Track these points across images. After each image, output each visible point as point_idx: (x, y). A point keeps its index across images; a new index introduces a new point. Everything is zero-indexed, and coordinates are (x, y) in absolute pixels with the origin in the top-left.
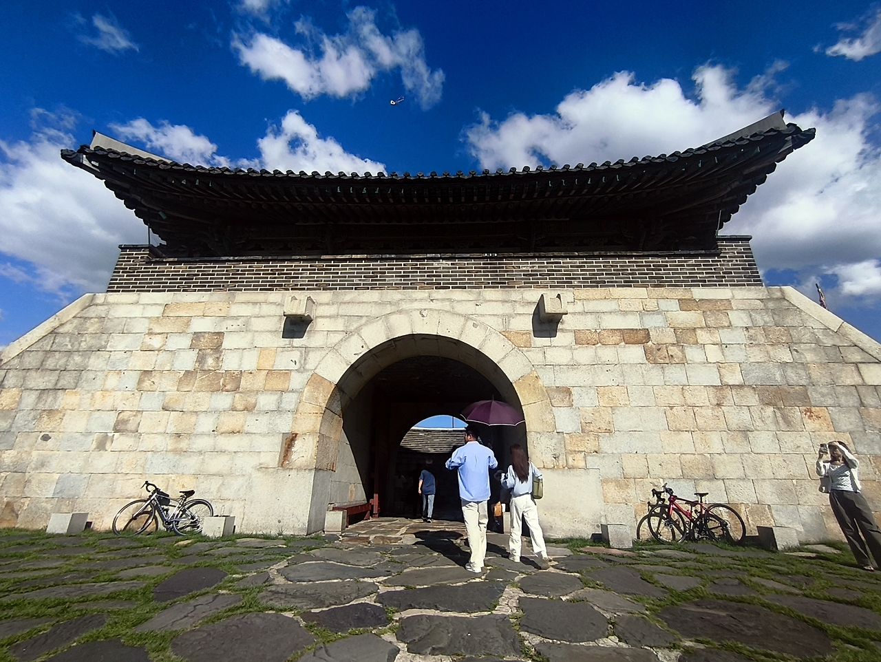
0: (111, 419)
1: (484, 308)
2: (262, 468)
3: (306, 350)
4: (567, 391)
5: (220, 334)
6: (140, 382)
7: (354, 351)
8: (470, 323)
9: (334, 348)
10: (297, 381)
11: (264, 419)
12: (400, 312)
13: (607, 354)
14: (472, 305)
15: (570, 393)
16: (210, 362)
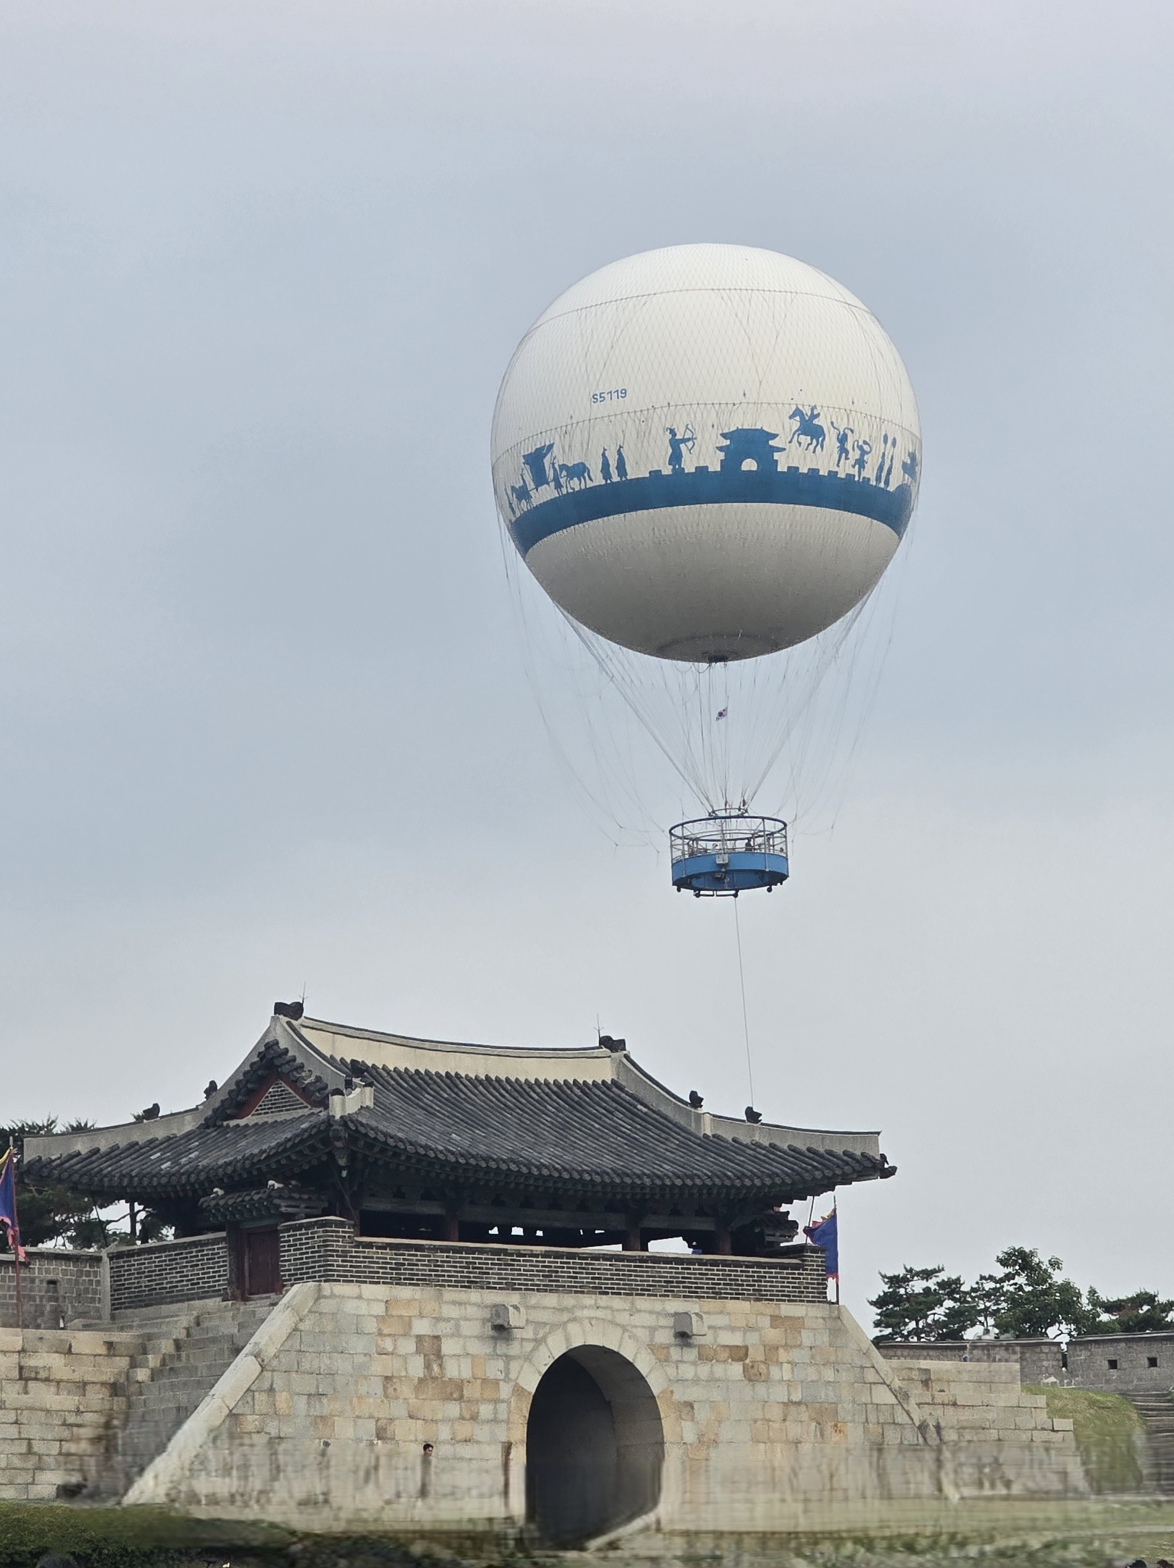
0: (371, 1426)
1: (637, 1319)
3: (508, 1358)
4: (690, 1405)
5: (437, 1338)
6: (385, 1389)
7: (544, 1360)
8: (627, 1334)
11: (486, 1427)
12: (574, 1320)
13: (719, 1370)
14: (626, 1315)
15: (692, 1407)
16: (435, 1368)
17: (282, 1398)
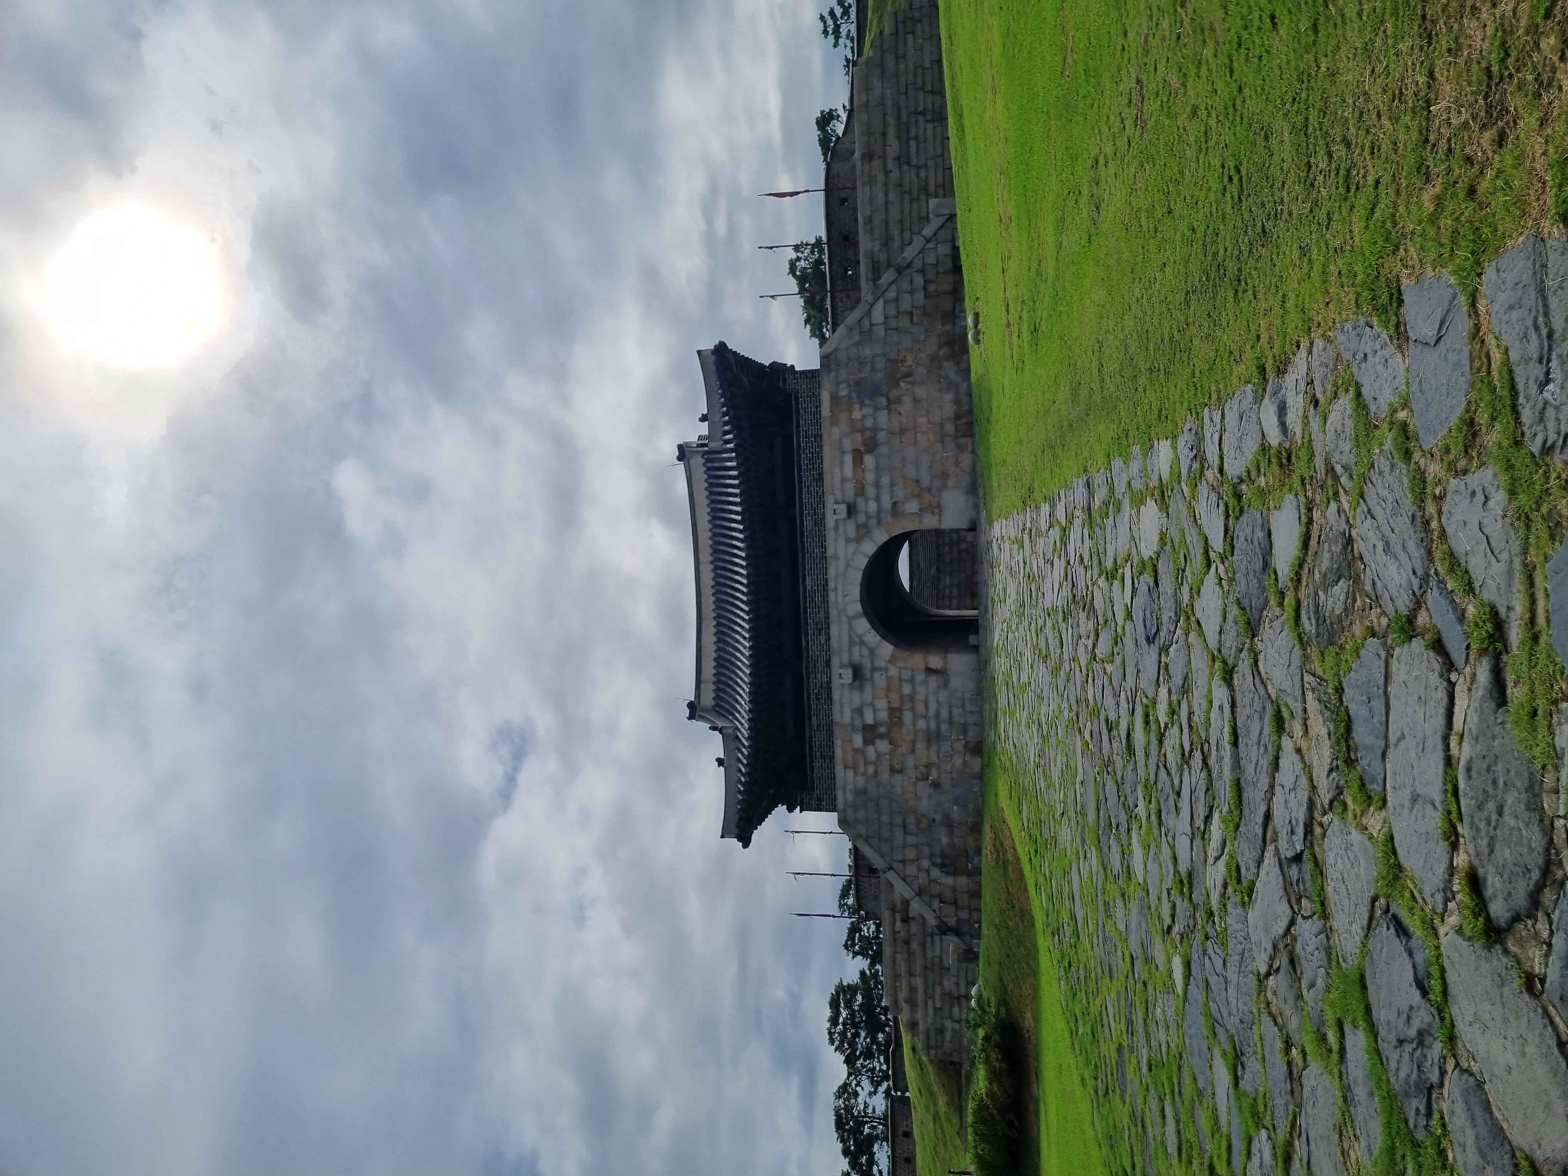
3: (873, 669)
4: (894, 505)
5: (864, 727)
6: (898, 772)
7: (873, 638)
8: (851, 563)
9: (872, 650)
10: (893, 672)
11: (917, 689)
12: (845, 610)
13: (870, 477)
14: (838, 562)
15: (896, 502)
16: (882, 730)
17: (908, 854)
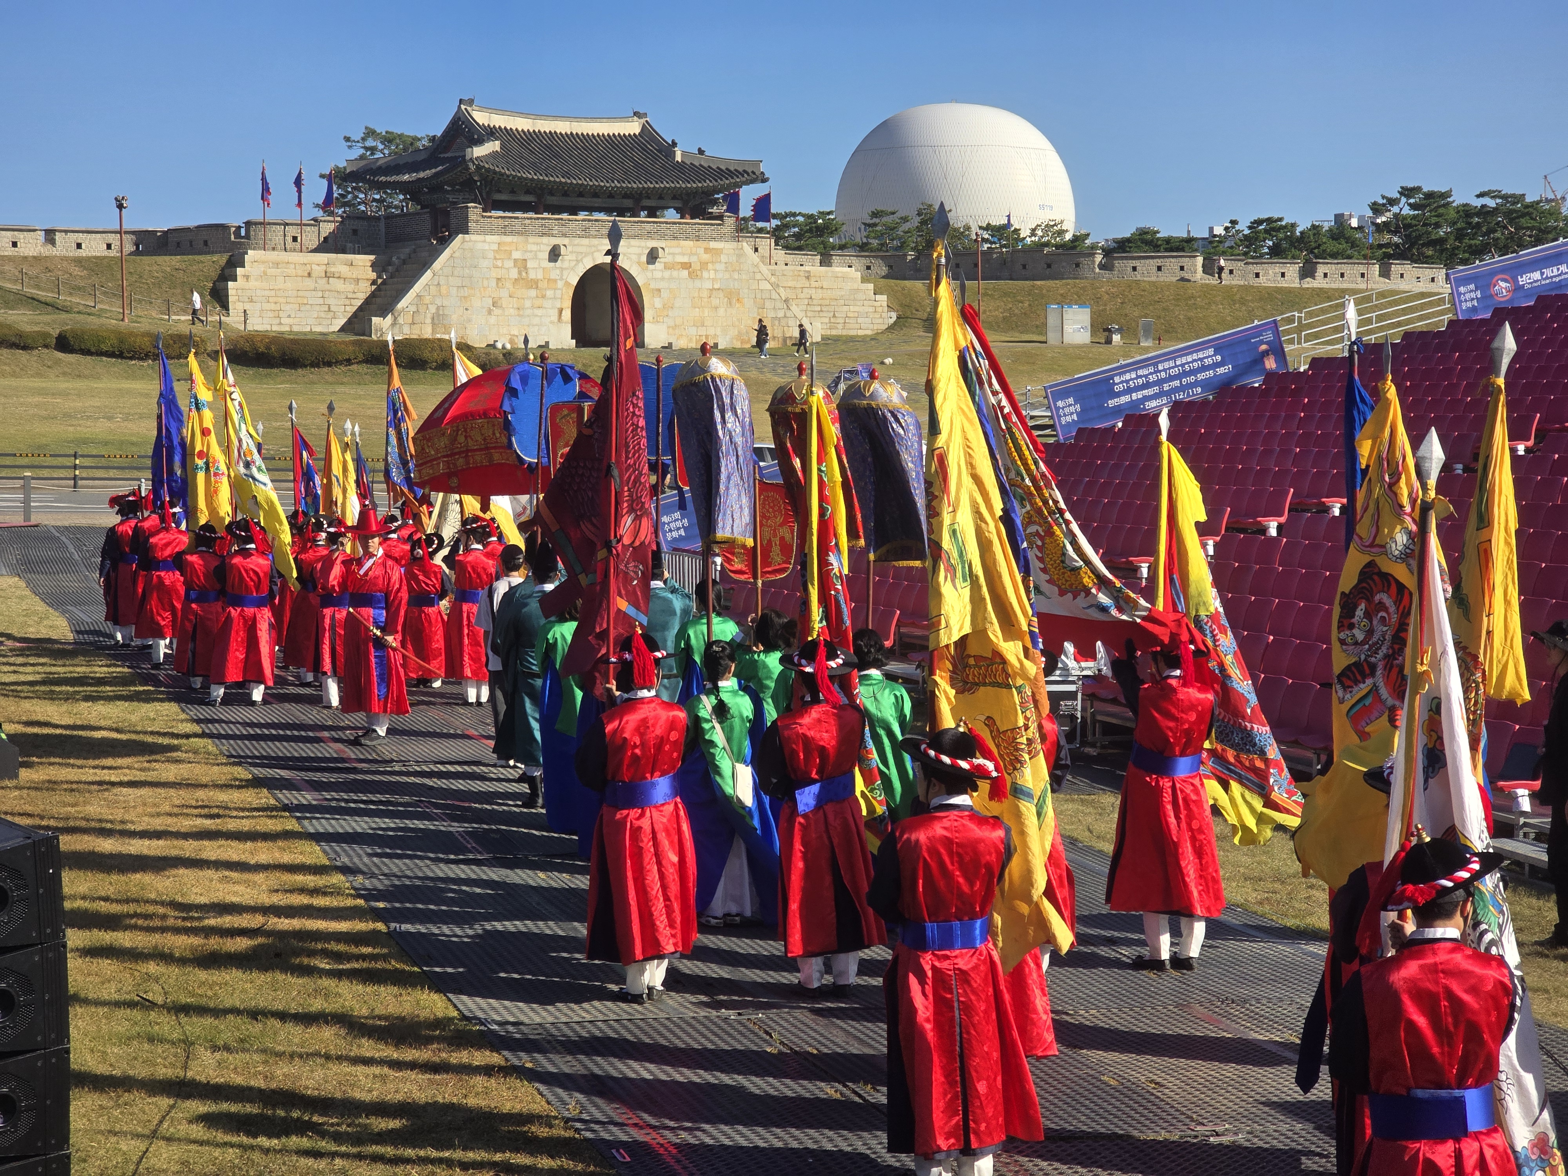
0: (490, 301)
1: (631, 250)
2: (552, 322)
3: (562, 269)
7: (581, 270)
9: (572, 269)
10: (560, 284)
13: (675, 273)
16: (524, 274)
17: (444, 289)
